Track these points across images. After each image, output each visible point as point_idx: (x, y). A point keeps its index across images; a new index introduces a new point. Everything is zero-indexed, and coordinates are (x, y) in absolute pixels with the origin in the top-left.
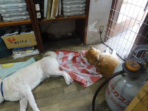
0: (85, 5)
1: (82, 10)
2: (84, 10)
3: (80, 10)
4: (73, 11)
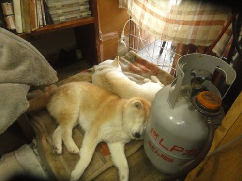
1: (85, 10)
4: (69, 12)
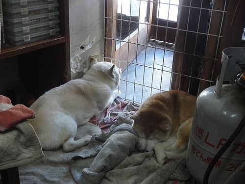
0: (58, 14)
1: (54, 26)
2: (57, 24)
3: (49, 26)
4: (36, 28)
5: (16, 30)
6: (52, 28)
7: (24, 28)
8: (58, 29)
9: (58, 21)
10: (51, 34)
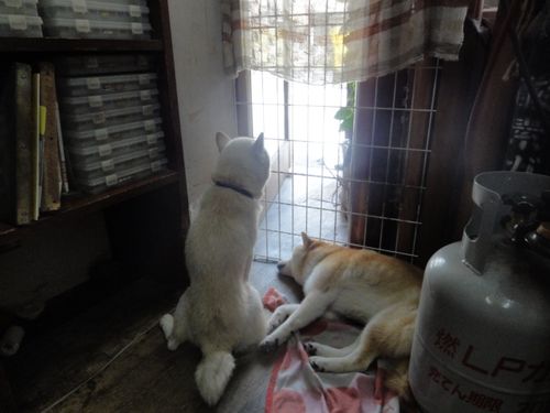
0: (162, 135)
1: (157, 156)
3: (148, 156)
4: (126, 162)
5: (89, 167)
6: (154, 160)
7: (105, 164)
8: (165, 161)
9: (163, 148)
10: (154, 170)
